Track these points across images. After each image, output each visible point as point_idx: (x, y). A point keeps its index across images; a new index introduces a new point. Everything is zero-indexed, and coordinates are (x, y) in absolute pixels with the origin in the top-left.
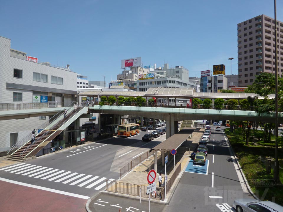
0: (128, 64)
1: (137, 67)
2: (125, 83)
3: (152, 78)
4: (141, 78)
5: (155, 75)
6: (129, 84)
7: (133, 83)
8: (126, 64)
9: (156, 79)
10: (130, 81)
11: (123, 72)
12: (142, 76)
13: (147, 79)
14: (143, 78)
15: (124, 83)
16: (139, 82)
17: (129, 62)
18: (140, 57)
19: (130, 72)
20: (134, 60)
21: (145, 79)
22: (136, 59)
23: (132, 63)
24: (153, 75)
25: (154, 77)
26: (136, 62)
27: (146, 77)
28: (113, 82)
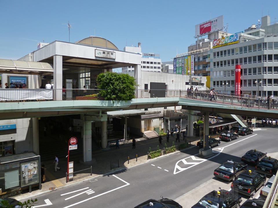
0: (205, 30)
1: (218, 32)
2: (193, 56)
3: (235, 42)
4: (216, 45)
5: (240, 36)
6: (199, 57)
7: (204, 55)
8: (201, 29)
9: (242, 44)
10: (200, 52)
11: (197, 42)
12: (218, 42)
13: (226, 44)
14: (220, 44)
15: (191, 56)
16: (214, 51)
17: (205, 26)
18: (222, 16)
19: (206, 40)
20: (212, 22)
21: (223, 45)
22: (215, 19)
23: (210, 26)
24: (237, 37)
25: (238, 39)
26: (215, 25)
27: (224, 43)
28: (178, 56)
